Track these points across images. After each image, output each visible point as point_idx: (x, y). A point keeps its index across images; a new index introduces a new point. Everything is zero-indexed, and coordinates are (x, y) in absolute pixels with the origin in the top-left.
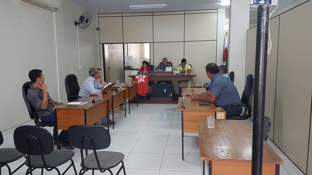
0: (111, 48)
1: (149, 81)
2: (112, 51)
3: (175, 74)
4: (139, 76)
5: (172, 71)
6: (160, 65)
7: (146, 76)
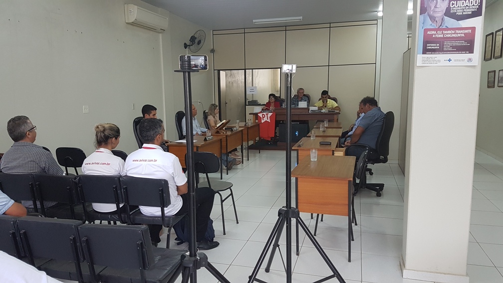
0: (229, 75)
1: (276, 121)
2: (230, 80)
3: (311, 111)
4: (262, 114)
5: (307, 107)
6: (294, 98)
7: (272, 113)
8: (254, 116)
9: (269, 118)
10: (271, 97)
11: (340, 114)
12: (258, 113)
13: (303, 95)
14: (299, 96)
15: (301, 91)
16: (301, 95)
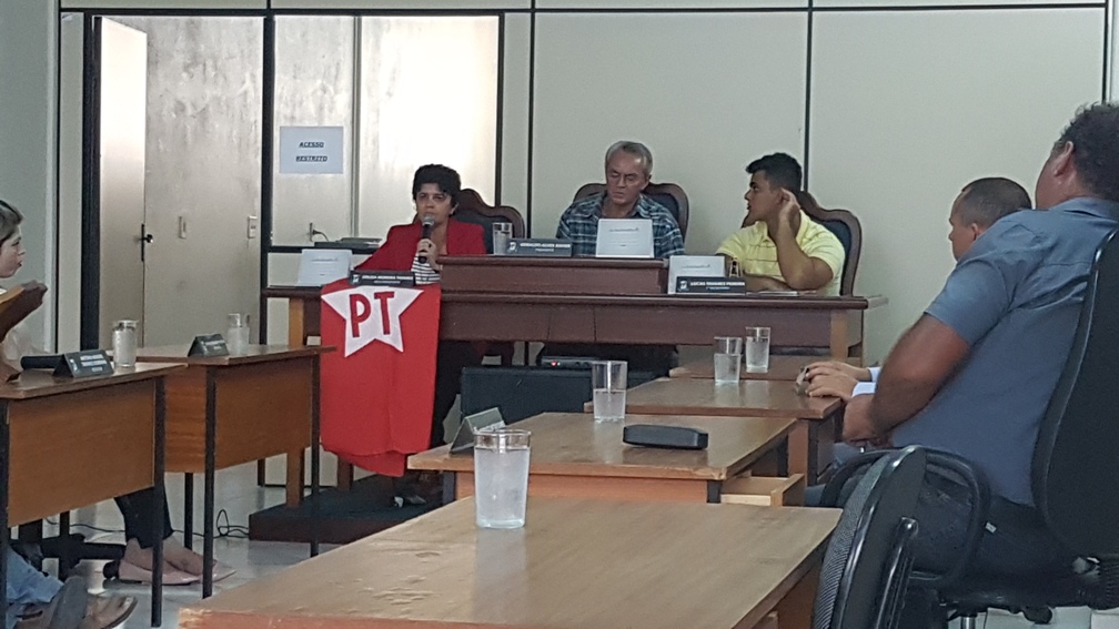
1: (440, 342)
3: (678, 285)
4: (351, 296)
5: (653, 256)
6: (579, 211)
7: (419, 292)
8: (300, 305)
9: (395, 325)
10: (431, 189)
11: (866, 307)
12: (319, 290)
13: (644, 192)
14: (610, 192)
15: (624, 166)
16: (623, 190)
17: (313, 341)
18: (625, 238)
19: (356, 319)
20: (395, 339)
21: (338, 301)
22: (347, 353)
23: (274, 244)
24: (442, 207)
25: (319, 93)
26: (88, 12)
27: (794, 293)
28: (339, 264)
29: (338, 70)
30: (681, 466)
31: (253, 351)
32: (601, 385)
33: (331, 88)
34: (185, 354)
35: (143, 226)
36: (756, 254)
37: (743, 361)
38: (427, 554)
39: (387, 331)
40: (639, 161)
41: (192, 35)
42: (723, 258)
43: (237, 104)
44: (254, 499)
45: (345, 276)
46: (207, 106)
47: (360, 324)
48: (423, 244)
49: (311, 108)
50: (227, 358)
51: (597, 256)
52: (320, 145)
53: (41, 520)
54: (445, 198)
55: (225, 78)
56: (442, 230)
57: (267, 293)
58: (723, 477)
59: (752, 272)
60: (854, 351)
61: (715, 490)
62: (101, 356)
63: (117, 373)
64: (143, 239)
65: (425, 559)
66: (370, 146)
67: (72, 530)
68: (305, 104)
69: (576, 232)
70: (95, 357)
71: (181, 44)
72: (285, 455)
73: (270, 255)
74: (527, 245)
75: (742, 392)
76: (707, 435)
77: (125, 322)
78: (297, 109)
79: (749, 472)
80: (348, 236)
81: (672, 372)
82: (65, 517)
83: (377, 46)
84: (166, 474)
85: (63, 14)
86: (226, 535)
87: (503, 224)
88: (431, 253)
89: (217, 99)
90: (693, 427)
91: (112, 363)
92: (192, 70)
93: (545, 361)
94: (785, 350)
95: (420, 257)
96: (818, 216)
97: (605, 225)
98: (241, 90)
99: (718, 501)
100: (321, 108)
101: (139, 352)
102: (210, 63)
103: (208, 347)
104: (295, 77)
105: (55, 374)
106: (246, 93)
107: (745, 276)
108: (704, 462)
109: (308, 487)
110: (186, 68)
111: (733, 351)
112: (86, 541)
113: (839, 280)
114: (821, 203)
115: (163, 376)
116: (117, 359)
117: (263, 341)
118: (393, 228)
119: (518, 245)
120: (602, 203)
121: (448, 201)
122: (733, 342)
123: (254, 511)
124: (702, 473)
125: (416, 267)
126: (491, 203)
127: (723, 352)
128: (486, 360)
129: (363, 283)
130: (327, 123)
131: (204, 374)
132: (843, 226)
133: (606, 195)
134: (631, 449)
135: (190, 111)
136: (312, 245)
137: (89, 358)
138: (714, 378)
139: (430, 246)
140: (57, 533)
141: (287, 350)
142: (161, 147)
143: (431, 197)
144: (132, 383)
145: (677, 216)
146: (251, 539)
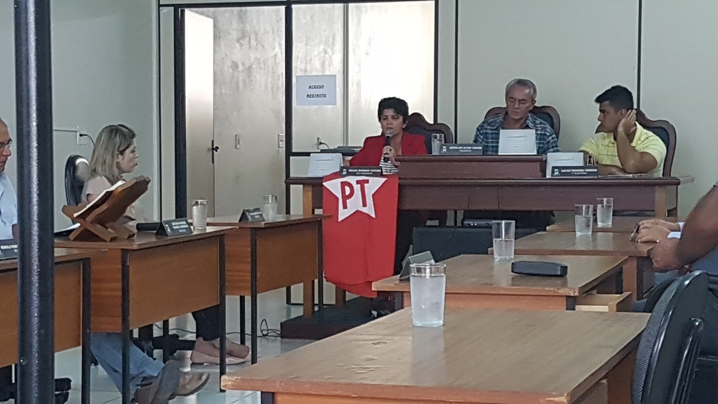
3: (553, 172)
4: (342, 183)
5: (536, 153)
6: (489, 124)
7: (385, 179)
8: (310, 189)
9: (370, 200)
10: (389, 112)
11: (679, 184)
12: (322, 179)
13: (530, 112)
14: (509, 112)
15: (518, 95)
16: (516, 110)
17: (318, 212)
18: (518, 142)
19: (345, 198)
20: (370, 210)
21: (333, 186)
22: (340, 219)
23: (294, 151)
24: (398, 123)
25: (322, 54)
26: (176, 7)
27: (631, 175)
28: (333, 163)
29: (334, 39)
30: (548, 287)
31: (281, 218)
32: (499, 236)
33: (330, 51)
34: (237, 221)
35: (213, 141)
36: (606, 150)
37: (595, 221)
38: (379, 343)
39: (365, 205)
40: (527, 91)
41: (241, 18)
42: (582, 154)
43: (270, 62)
44: (285, 312)
45: (338, 170)
46: (252, 64)
47: (348, 201)
48: (386, 149)
49: (317, 64)
50: (263, 223)
51: (499, 154)
52: (322, 87)
53: (152, 325)
54: (398, 118)
55: (263, 46)
56: (399, 139)
57: (289, 181)
58: (576, 294)
59: (604, 163)
60: (672, 213)
61: (572, 302)
62: (184, 223)
63: (195, 233)
64: (213, 149)
65: (376, 346)
66: (355, 87)
67: (171, 333)
68: (313, 61)
69: (487, 138)
70: (181, 223)
71: (235, 25)
72: (302, 284)
73: (291, 158)
74: (454, 148)
75: (594, 240)
76: (567, 267)
77: (199, 201)
78: (308, 65)
79: (595, 292)
80: (342, 145)
81: (547, 228)
82: (166, 323)
83: (359, 23)
84: (227, 297)
85: (161, 8)
86: (267, 335)
87: (438, 135)
88: (391, 155)
89: (258, 60)
90: (557, 262)
91: (192, 227)
92: (242, 42)
93: (466, 222)
94: (625, 213)
95: (385, 158)
96: (647, 125)
97: (503, 133)
98: (273, 54)
99: (574, 309)
100: (323, 64)
101: (209, 220)
102: (252, 37)
103: (251, 216)
104: (307, 44)
105: (157, 234)
106: (275, 55)
107: (598, 164)
108: (564, 285)
109: (317, 305)
110: (238, 41)
111: (587, 213)
112: (180, 339)
113: (662, 168)
114: (649, 117)
115: (223, 235)
116: (195, 224)
117: (288, 212)
118: (367, 138)
119: (448, 148)
120: (504, 119)
121: (401, 118)
122: (588, 208)
123: (284, 320)
124: (562, 291)
125: (382, 164)
126: (431, 121)
127: (581, 214)
128: (429, 223)
129: (349, 174)
130: (327, 73)
131: (249, 233)
132: (664, 131)
133: (507, 113)
134: (517, 276)
135: (241, 68)
136: (319, 151)
137: (177, 223)
138: (575, 231)
139: (391, 150)
140: (162, 334)
141: (302, 218)
142: (223, 91)
143: (390, 118)
144: (205, 239)
145: (552, 126)
146: (282, 337)
